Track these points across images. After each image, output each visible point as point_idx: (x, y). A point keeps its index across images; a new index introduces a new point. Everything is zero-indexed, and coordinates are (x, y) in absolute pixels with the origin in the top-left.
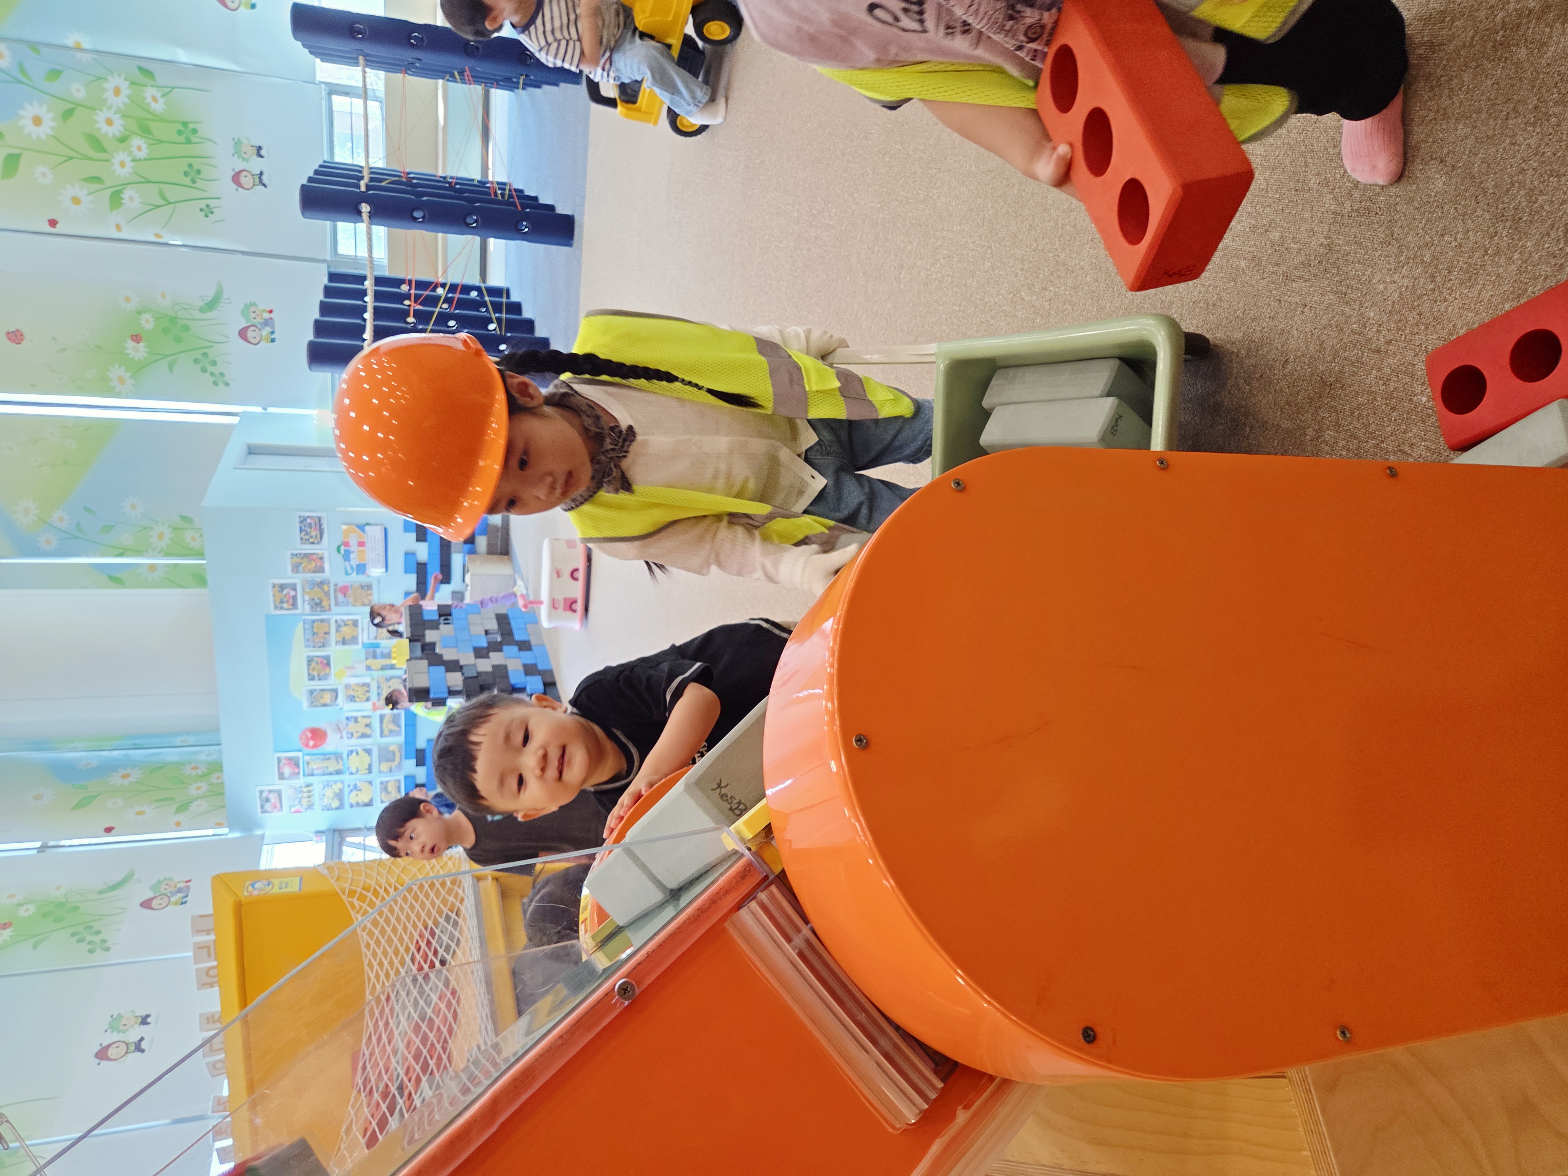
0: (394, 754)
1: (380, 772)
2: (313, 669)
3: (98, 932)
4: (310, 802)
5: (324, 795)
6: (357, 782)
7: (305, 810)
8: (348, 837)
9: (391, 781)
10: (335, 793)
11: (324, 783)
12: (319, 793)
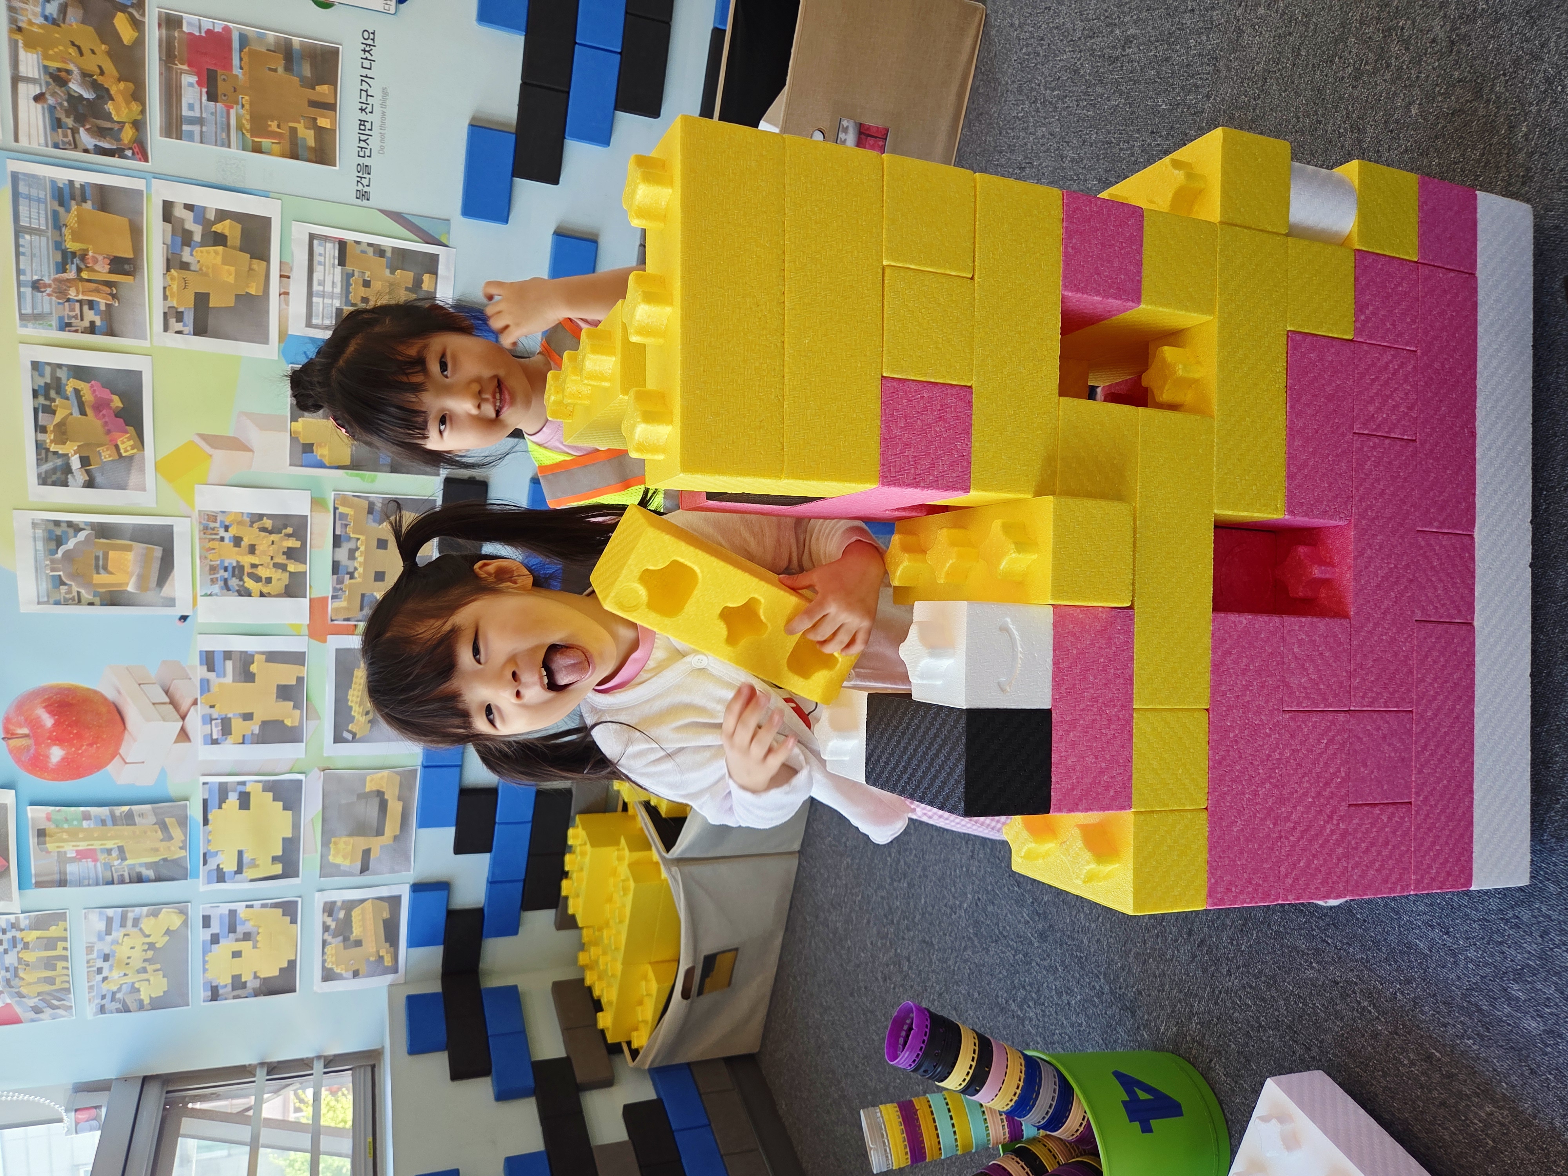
0: (383, 806)
1: (327, 870)
2: (63, 433)
4: (51, 981)
5: (106, 958)
6: (240, 907)
7: (32, 1015)
8: (195, 1099)
9: (363, 901)
10: (151, 946)
11: (110, 912)
12: (90, 949)
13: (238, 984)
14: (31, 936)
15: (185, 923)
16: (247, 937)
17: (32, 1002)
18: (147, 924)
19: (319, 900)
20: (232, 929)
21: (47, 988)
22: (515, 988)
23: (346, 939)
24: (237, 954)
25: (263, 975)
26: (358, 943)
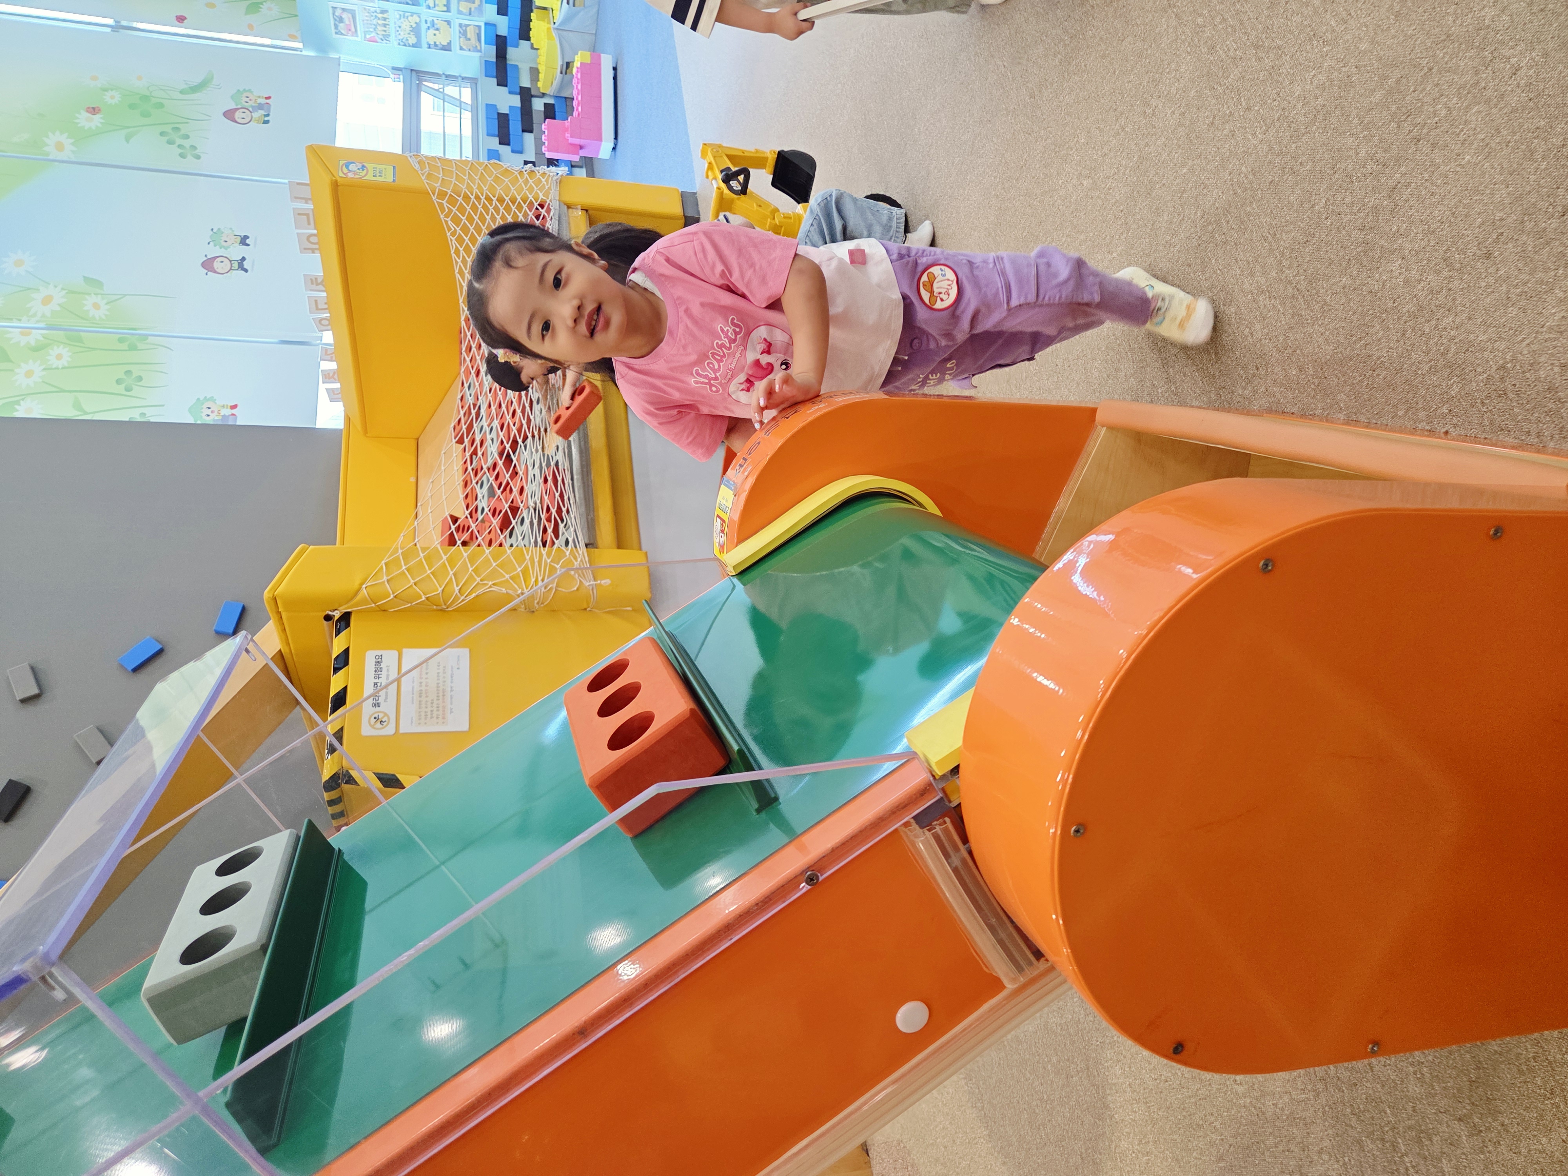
1: (459, 12)
3: (187, 137)
4: (385, 31)
5: (400, 27)
6: (435, 19)
7: (380, 41)
8: (426, 81)
9: (470, 25)
10: (411, 26)
11: (401, 13)
12: (395, 23)
13: (436, 45)
14: (380, 16)
15: (420, 21)
16: (437, 29)
17: (381, 37)
18: (410, 18)
19: (458, 22)
20: (433, 26)
21: (384, 33)
22: (517, 66)
23: (466, 37)
24: (435, 35)
25: (443, 44)
26: (469, 39)
